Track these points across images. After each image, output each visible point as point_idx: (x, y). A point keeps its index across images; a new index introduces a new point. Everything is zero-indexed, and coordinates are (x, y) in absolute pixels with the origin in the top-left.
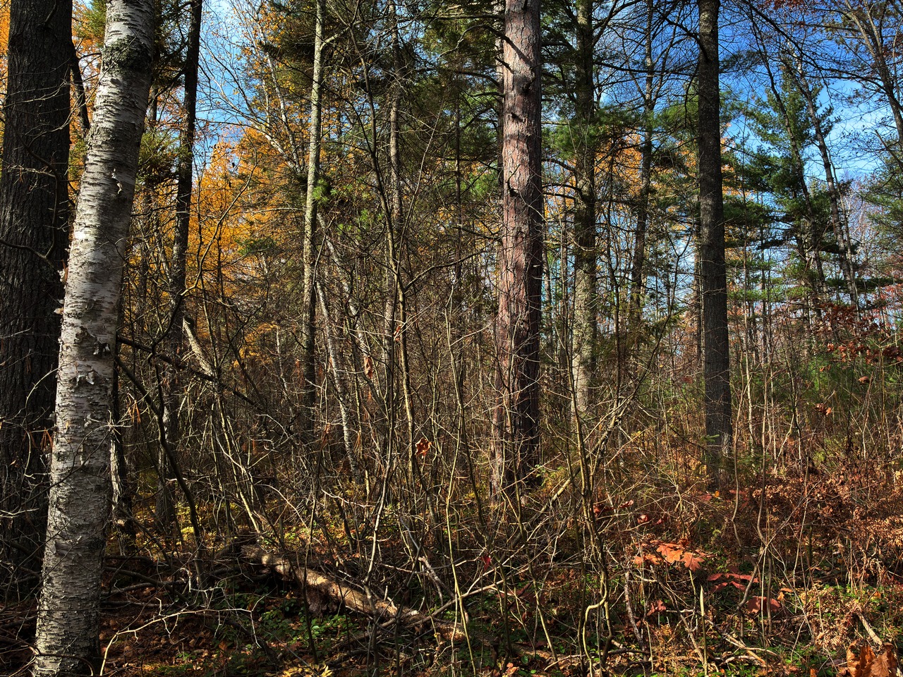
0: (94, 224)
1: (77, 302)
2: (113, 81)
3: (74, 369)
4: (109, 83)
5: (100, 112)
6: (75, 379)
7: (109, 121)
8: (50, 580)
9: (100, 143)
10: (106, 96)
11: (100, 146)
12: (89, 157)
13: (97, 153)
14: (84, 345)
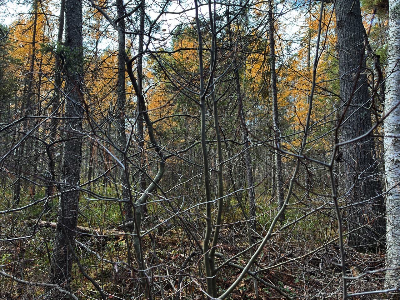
0: (395, 90)
1: (391, 126)
2: (396, 24)
3: (393, 155)
4: (395, 25)
5: (392, 39)
6: (393, 160)
7: (397, 42)
8: (390, 247)
9: (394, 53)
10: (394, 31)
11: (394, 54)
12: (389, 61)
13: (393, 58)
14: (396, 144)
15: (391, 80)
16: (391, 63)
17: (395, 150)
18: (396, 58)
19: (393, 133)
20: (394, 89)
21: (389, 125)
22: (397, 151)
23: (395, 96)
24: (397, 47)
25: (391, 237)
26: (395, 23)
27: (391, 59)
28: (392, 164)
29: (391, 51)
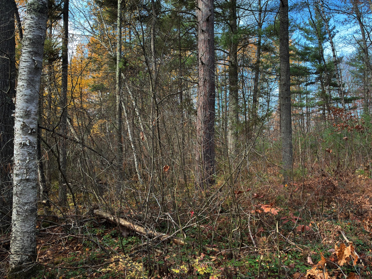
3: (21, 139)
5: (27, 31)
6: (21, 143)
7: (31, 35)
9: (27, 44)
10: (29, 24)
11: (27, 46)
13: (26, 49)
14: (24, 129)
15: (23, 69)
16: (24, 53)
17: (23, 134)
18: (29, 50)
19: (22, 118)
20: (25, 77)
21: (19, 111)
22: (25, 135)
23: (25, 84)
24: (30, 39)
25: (16, 215)
26: (30, 17)
27: (24, 49)
28: (20, 147)
29: (25, 42)
